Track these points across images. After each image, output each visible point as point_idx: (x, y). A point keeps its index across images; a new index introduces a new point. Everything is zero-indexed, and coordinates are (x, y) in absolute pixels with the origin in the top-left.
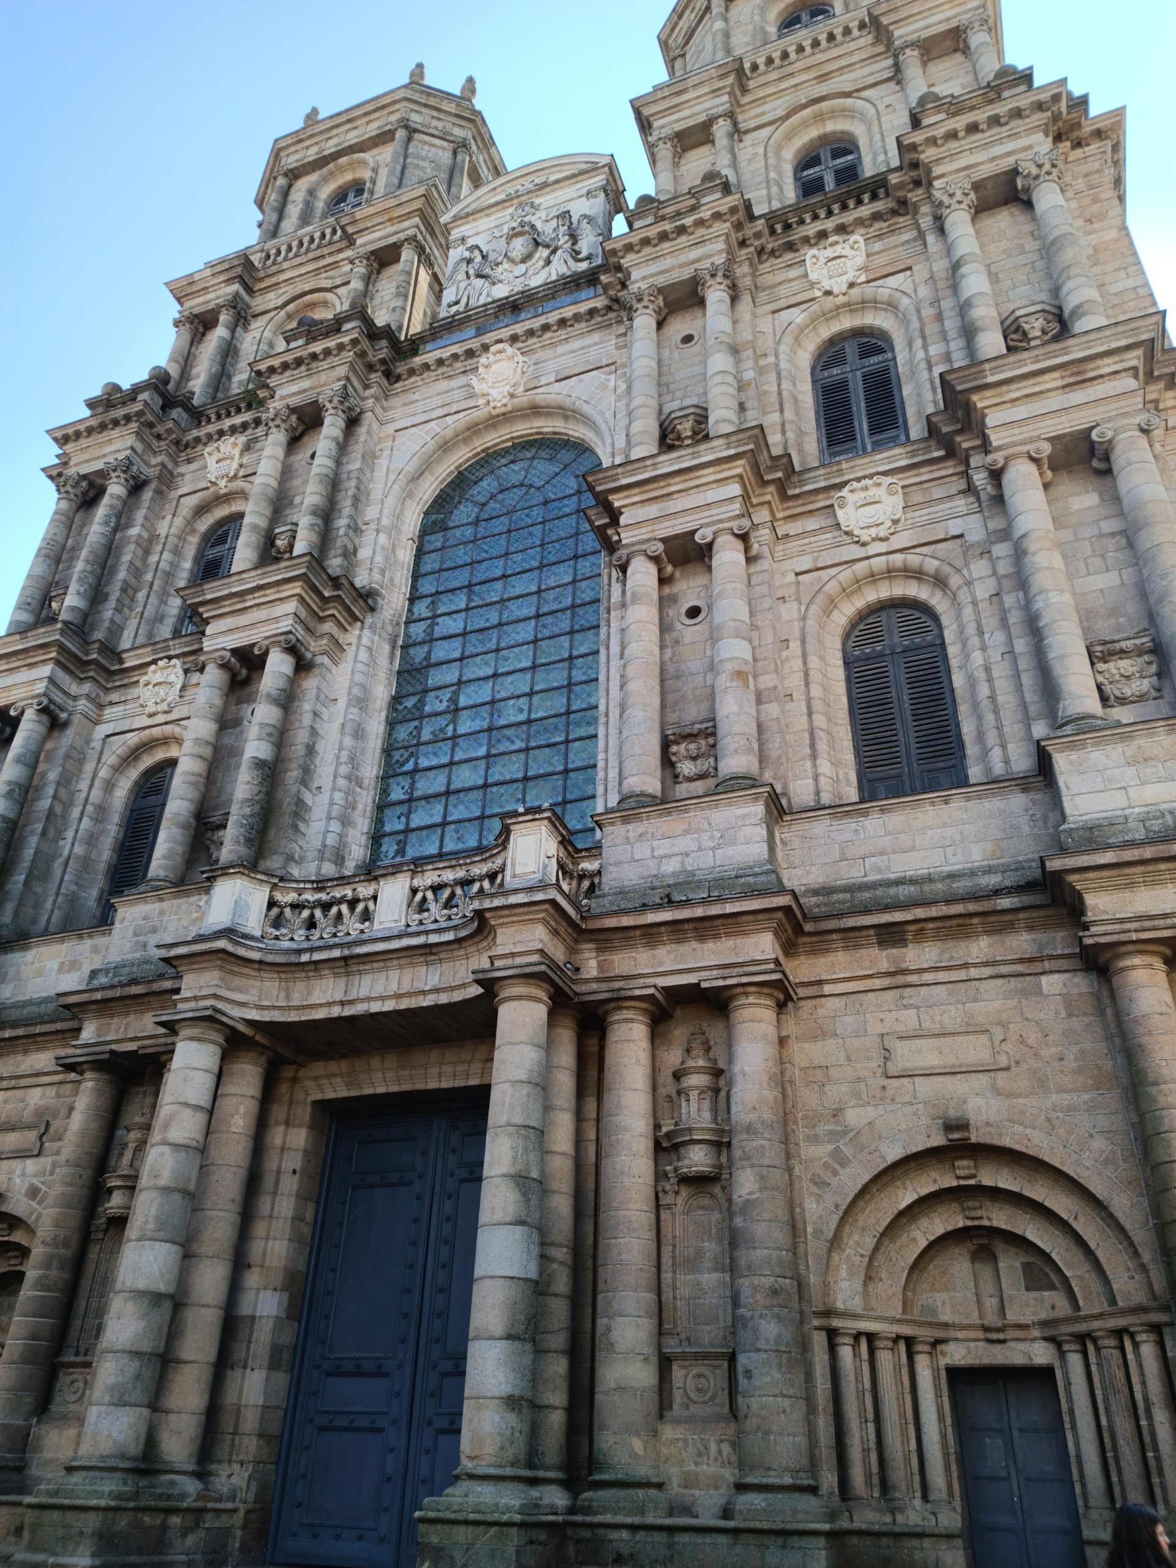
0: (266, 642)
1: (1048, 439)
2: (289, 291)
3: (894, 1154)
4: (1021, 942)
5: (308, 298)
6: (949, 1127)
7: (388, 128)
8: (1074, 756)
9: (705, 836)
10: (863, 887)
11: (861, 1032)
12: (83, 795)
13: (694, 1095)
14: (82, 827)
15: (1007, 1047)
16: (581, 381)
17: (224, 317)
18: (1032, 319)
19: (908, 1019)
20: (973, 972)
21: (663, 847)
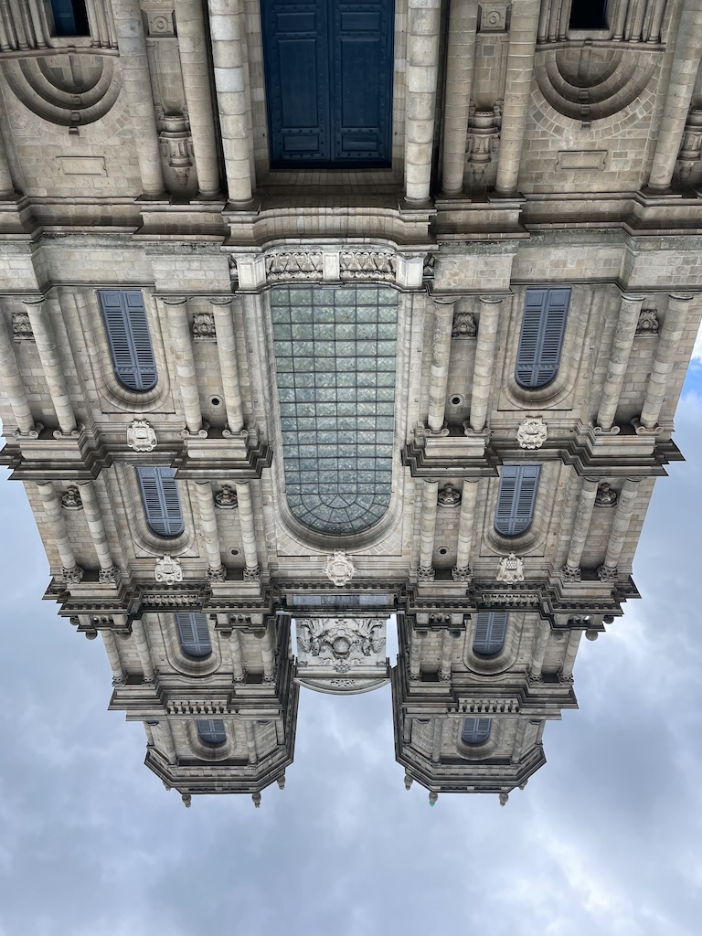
1: (55, 438)
3: (99, 123)
4: (56, 211)
6: (77, 133)
8: (30, 287)
9: (181, 277)
10: (122, 247)
11: (117, 179)
12: (581, 375)
13: (178, 154)
14: (580, 355)
15: (57, 167)
19: (98, 182)
20: (73, 200)
21: (200, 275)
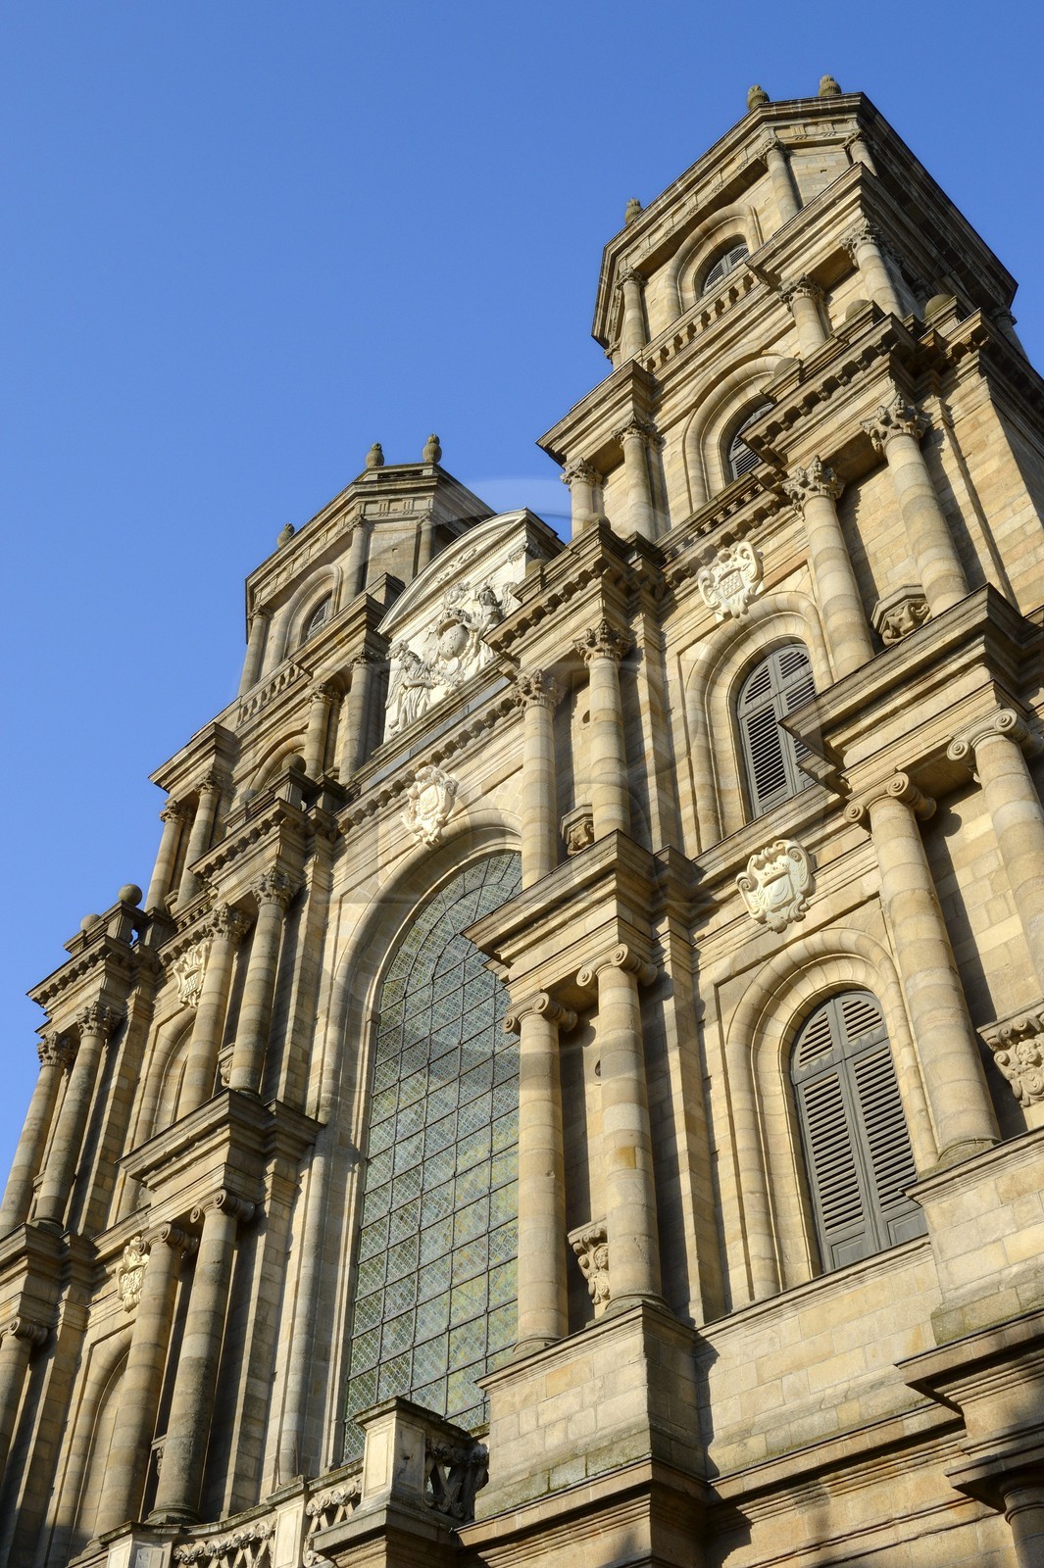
0: (200, 1206)
1: (902, 771)
2: (264, 745)
5: (283, 746)
7: (344, 531)
8: (946, 1203)
9: (587, 1388)
12: (71, 1426)
16: (506, 787)
17: (204, 797)
18: (897, 610)
